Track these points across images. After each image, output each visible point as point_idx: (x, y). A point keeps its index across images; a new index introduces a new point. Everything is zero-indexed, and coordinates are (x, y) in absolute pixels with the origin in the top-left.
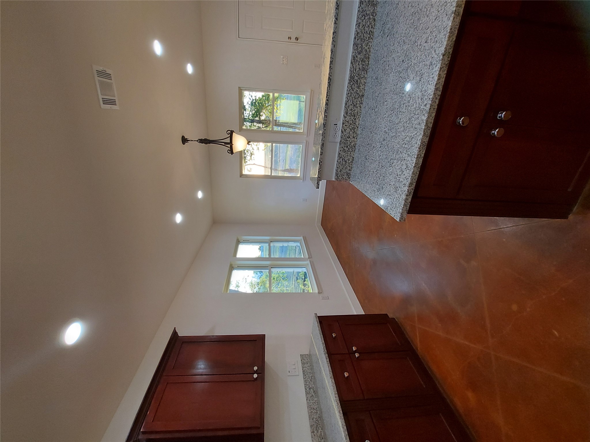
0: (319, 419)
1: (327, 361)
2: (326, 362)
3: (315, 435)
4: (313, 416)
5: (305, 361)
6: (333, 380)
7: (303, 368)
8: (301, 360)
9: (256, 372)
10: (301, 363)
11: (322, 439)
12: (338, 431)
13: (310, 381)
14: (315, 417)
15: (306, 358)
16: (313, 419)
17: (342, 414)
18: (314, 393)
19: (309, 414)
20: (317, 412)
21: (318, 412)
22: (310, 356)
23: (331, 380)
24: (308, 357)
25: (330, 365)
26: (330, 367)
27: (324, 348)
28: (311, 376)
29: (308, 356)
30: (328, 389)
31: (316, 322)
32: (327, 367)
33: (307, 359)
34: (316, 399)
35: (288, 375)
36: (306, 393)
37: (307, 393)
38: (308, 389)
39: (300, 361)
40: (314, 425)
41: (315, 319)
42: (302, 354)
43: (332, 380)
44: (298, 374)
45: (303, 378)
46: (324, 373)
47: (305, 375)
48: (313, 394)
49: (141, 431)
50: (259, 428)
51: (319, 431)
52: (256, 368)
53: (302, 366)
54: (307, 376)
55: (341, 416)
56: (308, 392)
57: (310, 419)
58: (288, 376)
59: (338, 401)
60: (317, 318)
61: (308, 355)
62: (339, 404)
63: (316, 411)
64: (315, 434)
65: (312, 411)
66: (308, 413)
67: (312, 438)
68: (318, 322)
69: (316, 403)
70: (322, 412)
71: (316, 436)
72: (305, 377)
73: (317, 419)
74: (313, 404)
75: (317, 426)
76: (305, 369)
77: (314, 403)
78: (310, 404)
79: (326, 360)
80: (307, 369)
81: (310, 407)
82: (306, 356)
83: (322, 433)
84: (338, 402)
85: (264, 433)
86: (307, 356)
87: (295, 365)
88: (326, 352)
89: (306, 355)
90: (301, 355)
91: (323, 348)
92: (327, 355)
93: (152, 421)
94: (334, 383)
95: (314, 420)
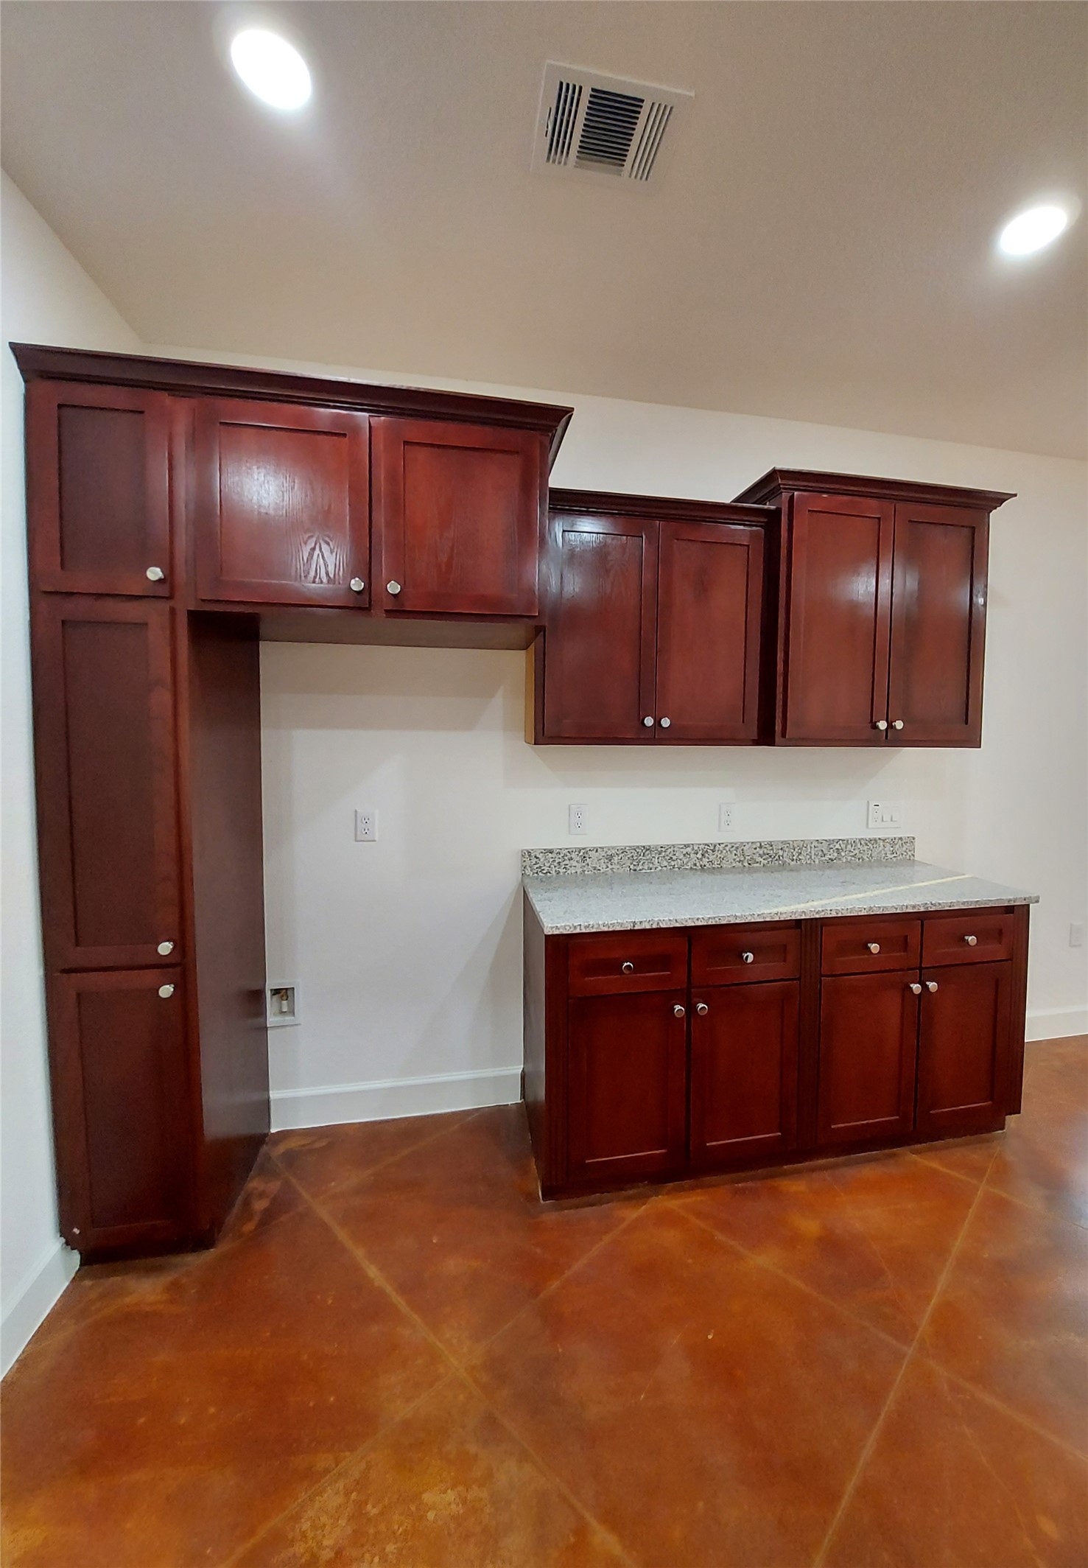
0: (780, 862)
1: (907, 907)
2: (905, 904)
3: (756, 849)
4: (787, 850)
5: (897, 846)
6: (866, 914)
7: (884, 840)
8: (901, 839)
9: (890, 726)
10: (895, 836)
11: (749, 864)
12: (769, 901)
13: (853, 854)
14: (785, 855)
15: (905, 852)
16: (781, 849)
17: (799, 918)
18: (830, 859)
19: (791, 843)
20: (793, 860)
21: (794, 863)
22: (911, 861)
23: (865, 907)
24: (908, 857)
25: (898, 911)
26: (894, 911)
27: (939, 904)
28: (865, 857)
29: (910, 856)
30: (844, 896)
31: (1011, 897)
32: (895, 905)
33: (902, 854)
34: (817, 862)
35: (870, 802)
36: (830, 840)
37: (830, 842)
38: (838, 846)
39: (900, 836)
40: (772, 849)
41: (1023, 896)
42: (917, 842)
43: (865, 909)
44: (870, 826)
45: (862, 839)
46: (876, 893)
47: (866, 845)
48: (827, 857)
49: (796, 493)
50: (784, 735)
51: (762, 860)
52: (899, 725)
53: (888, 838)
54: (866, 848)
55: (797, 915)
56: (831, 846)
57: (782, 842)
58: (868, 802)
59: (823, 913)
60: (1024, 903)
61: (912, 858)
62: (817, 916)
63: (795, 858)
64: (758, 849)
65: (796, 850)
66: (793, 841)
67: (752, 843)
68: (1012, 904)
69: (808, 862)
70: (792, 870)
71: (755, 851)
72: (863, 842)
73: (781, 858)
74: (807, 854)
75: (771, 856)
76: (881, 844)
77: (811, 857)
78: (809, 847)
79: (911, 905)
80: (880, 849)
81: (803, 845)
82: (910, 851)
83: (758, 865)
84: (822, 915)
85: (774, 746)
86: (909, 853)
87: (892, 820)
88: (930, 909)
89: (912, 852)
90: (914, 838)
91: (940, 902)
92: (922, 909)
93: (810, 509)
94: (860, 914)
95: (781, 853)
